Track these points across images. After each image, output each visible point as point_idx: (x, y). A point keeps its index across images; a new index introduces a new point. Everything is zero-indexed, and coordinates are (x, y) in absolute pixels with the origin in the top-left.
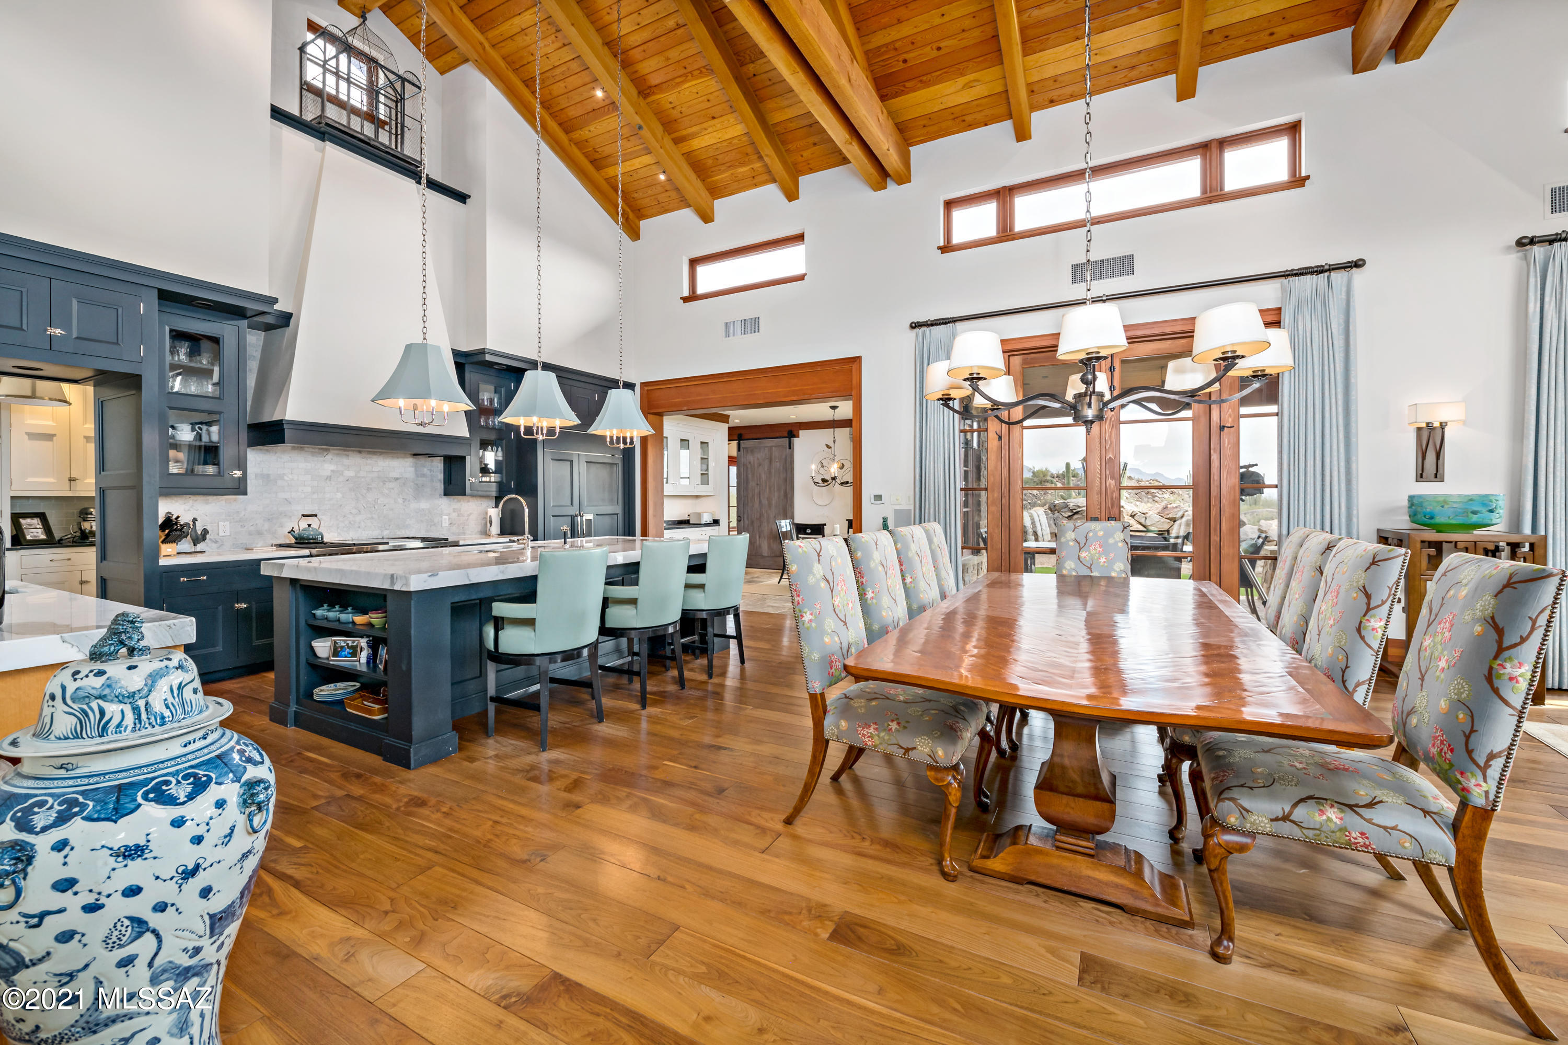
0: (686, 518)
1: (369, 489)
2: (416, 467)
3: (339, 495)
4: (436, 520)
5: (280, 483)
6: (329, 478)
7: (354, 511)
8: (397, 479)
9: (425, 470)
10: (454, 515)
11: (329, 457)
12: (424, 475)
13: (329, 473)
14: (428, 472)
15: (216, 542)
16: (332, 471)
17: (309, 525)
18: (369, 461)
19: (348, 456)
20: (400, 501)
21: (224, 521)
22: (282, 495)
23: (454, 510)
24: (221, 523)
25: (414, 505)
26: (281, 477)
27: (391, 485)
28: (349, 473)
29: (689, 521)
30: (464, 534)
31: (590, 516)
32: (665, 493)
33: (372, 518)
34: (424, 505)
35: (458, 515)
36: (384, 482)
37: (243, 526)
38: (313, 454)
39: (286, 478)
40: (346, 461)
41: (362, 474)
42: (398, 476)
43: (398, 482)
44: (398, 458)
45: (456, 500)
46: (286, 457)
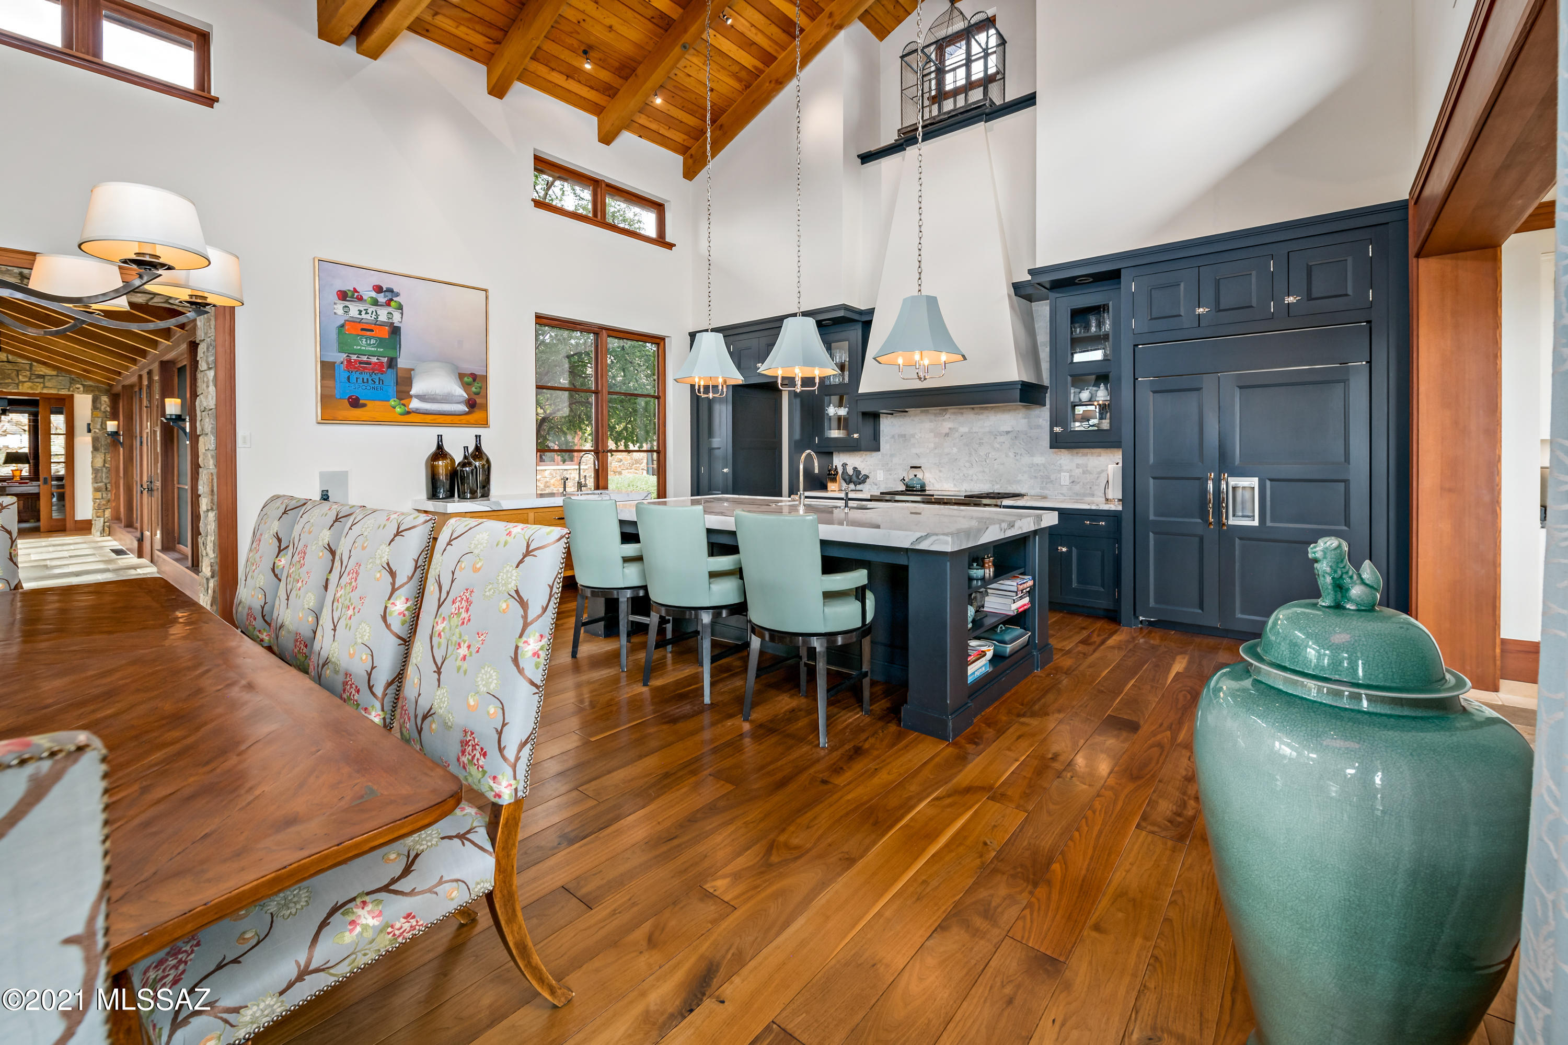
1: (981, 444)
2: (1029, 418)
3: (955, 450)
4: (1053, 477)
5: (913, 441)
6: (947, 435)
7: (967, 465)
8: (1008, 433)
9: (1041, 421)
10: (1078, 472)
11: (947, 416)
13: (947, 431)
14: (1044, 423)
15: (874, 482)
16: (950, 428)
17: (915, 476)
18: (981, 417)
19: (962, 413)
20: (1011, 455)
21: (880, 469)
22: (914, 451)
23: (1078, 466)
24: (876, 471)
25: (1026, 460)
26: (913, 436)
27: (1001, 439)
28: (964, 430)
31: (1246, 481)
33: (984, 471)
34: (1039, 460)
35: (1084, 473)
36: (995, 436)
37: (890, 474)
38: (935, 415)
39: (916, 436)
40: (961, 418)
41: (975, 430)
42: (1010, 429)
43: (1010, 435)
44: (1009, 410)
45: (1080, 454)
46: (917, 419)
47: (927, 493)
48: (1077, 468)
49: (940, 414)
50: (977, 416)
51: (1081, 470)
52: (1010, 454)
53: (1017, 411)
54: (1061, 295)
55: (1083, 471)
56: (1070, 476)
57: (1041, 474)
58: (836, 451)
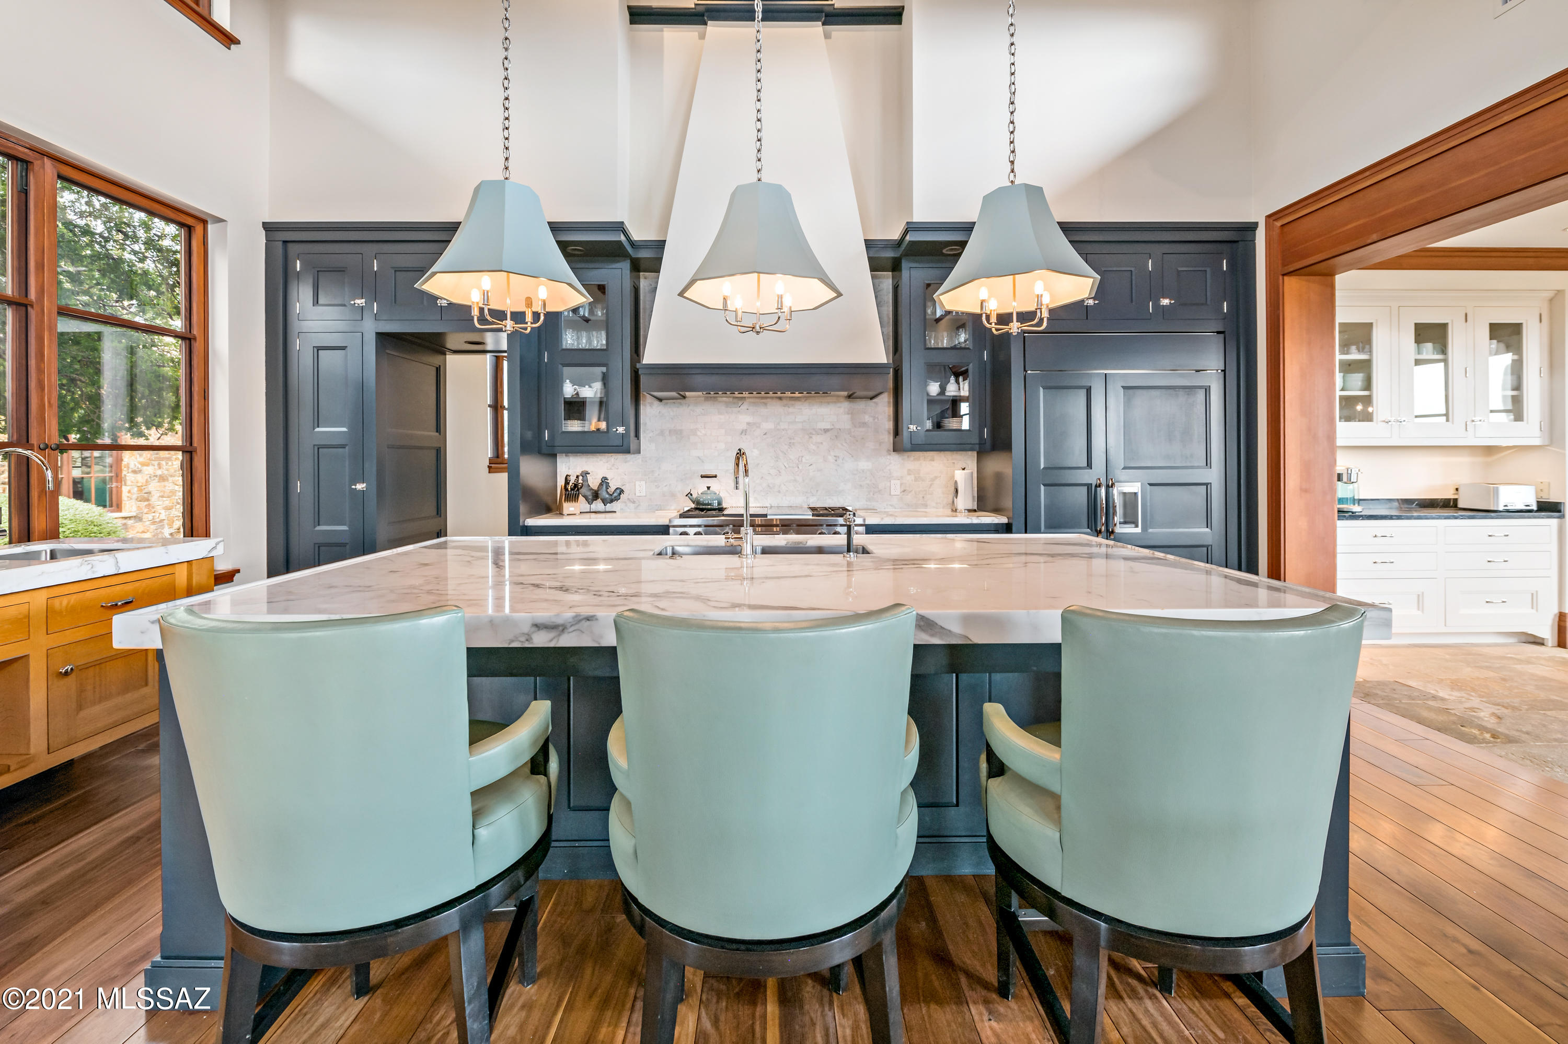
0: (1449, 495)
1: (791, 445)
2: (851, 413)
4: (881, 485)
5: (694, 439)
6: (743, 432)
7: (773, 471)
8: (826, 431)
9: (867, 418)
10: (909, 479)
11: (744, 407)
12: (864, 424)
13: (744, 426)
14: (871, 420)
15: (634, 502)
16: (748, 424)
17: (709, 488)
18: (791, 410)
19: (766, 404)
21: (644, 480)
22: (695, 453)
23: (909, 472)
24: (637, 483)
25: (850, 464)
26: (694, 432)
27: (817, 439)
29: (1456, 500)
30: (926, 506)
31: (1133, 487)
32: (1339, 442)
33: (795, 480)
34: (864, 464)
35: (916, 480)
36: (810, 435)
37: (658, 487)
38: (727, 404)
39: (699, 433)
40: (763, 411)
41: (783, 426)
42: (829, 427)
43: (829, 434)
44: (828, 403)
45: (912, 458)
46: (699, 410)
47: (725, 512)
48: (909, 474)
49: (734, 403)
50: (786, 408)
51: (912, 477)
52: (830, 458)
53: (839, 405)
54: (917, 265)
55: (915, 477)
56: (901, 484)
57: (868, 482)
58: (562, 452)
